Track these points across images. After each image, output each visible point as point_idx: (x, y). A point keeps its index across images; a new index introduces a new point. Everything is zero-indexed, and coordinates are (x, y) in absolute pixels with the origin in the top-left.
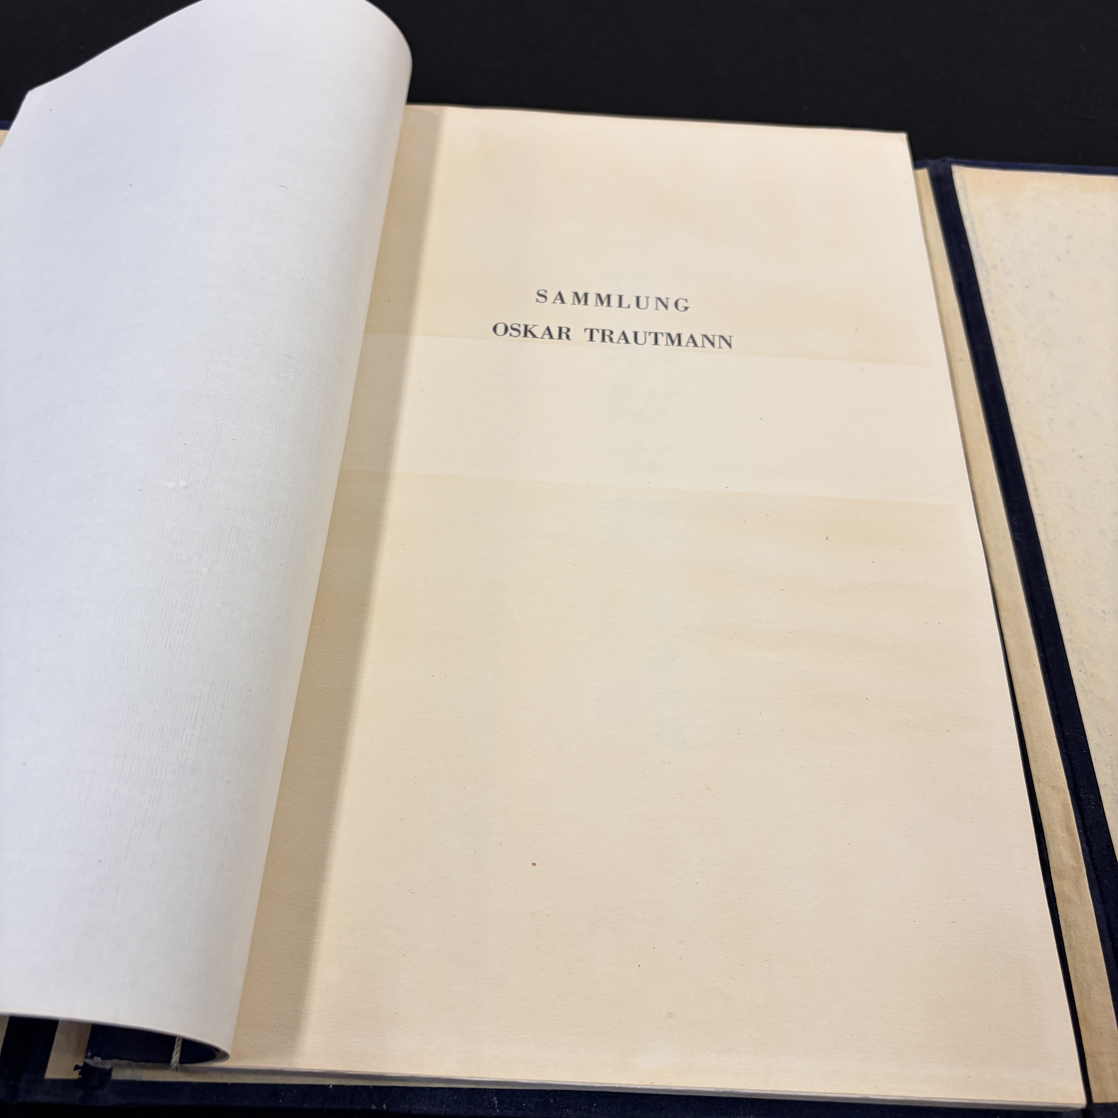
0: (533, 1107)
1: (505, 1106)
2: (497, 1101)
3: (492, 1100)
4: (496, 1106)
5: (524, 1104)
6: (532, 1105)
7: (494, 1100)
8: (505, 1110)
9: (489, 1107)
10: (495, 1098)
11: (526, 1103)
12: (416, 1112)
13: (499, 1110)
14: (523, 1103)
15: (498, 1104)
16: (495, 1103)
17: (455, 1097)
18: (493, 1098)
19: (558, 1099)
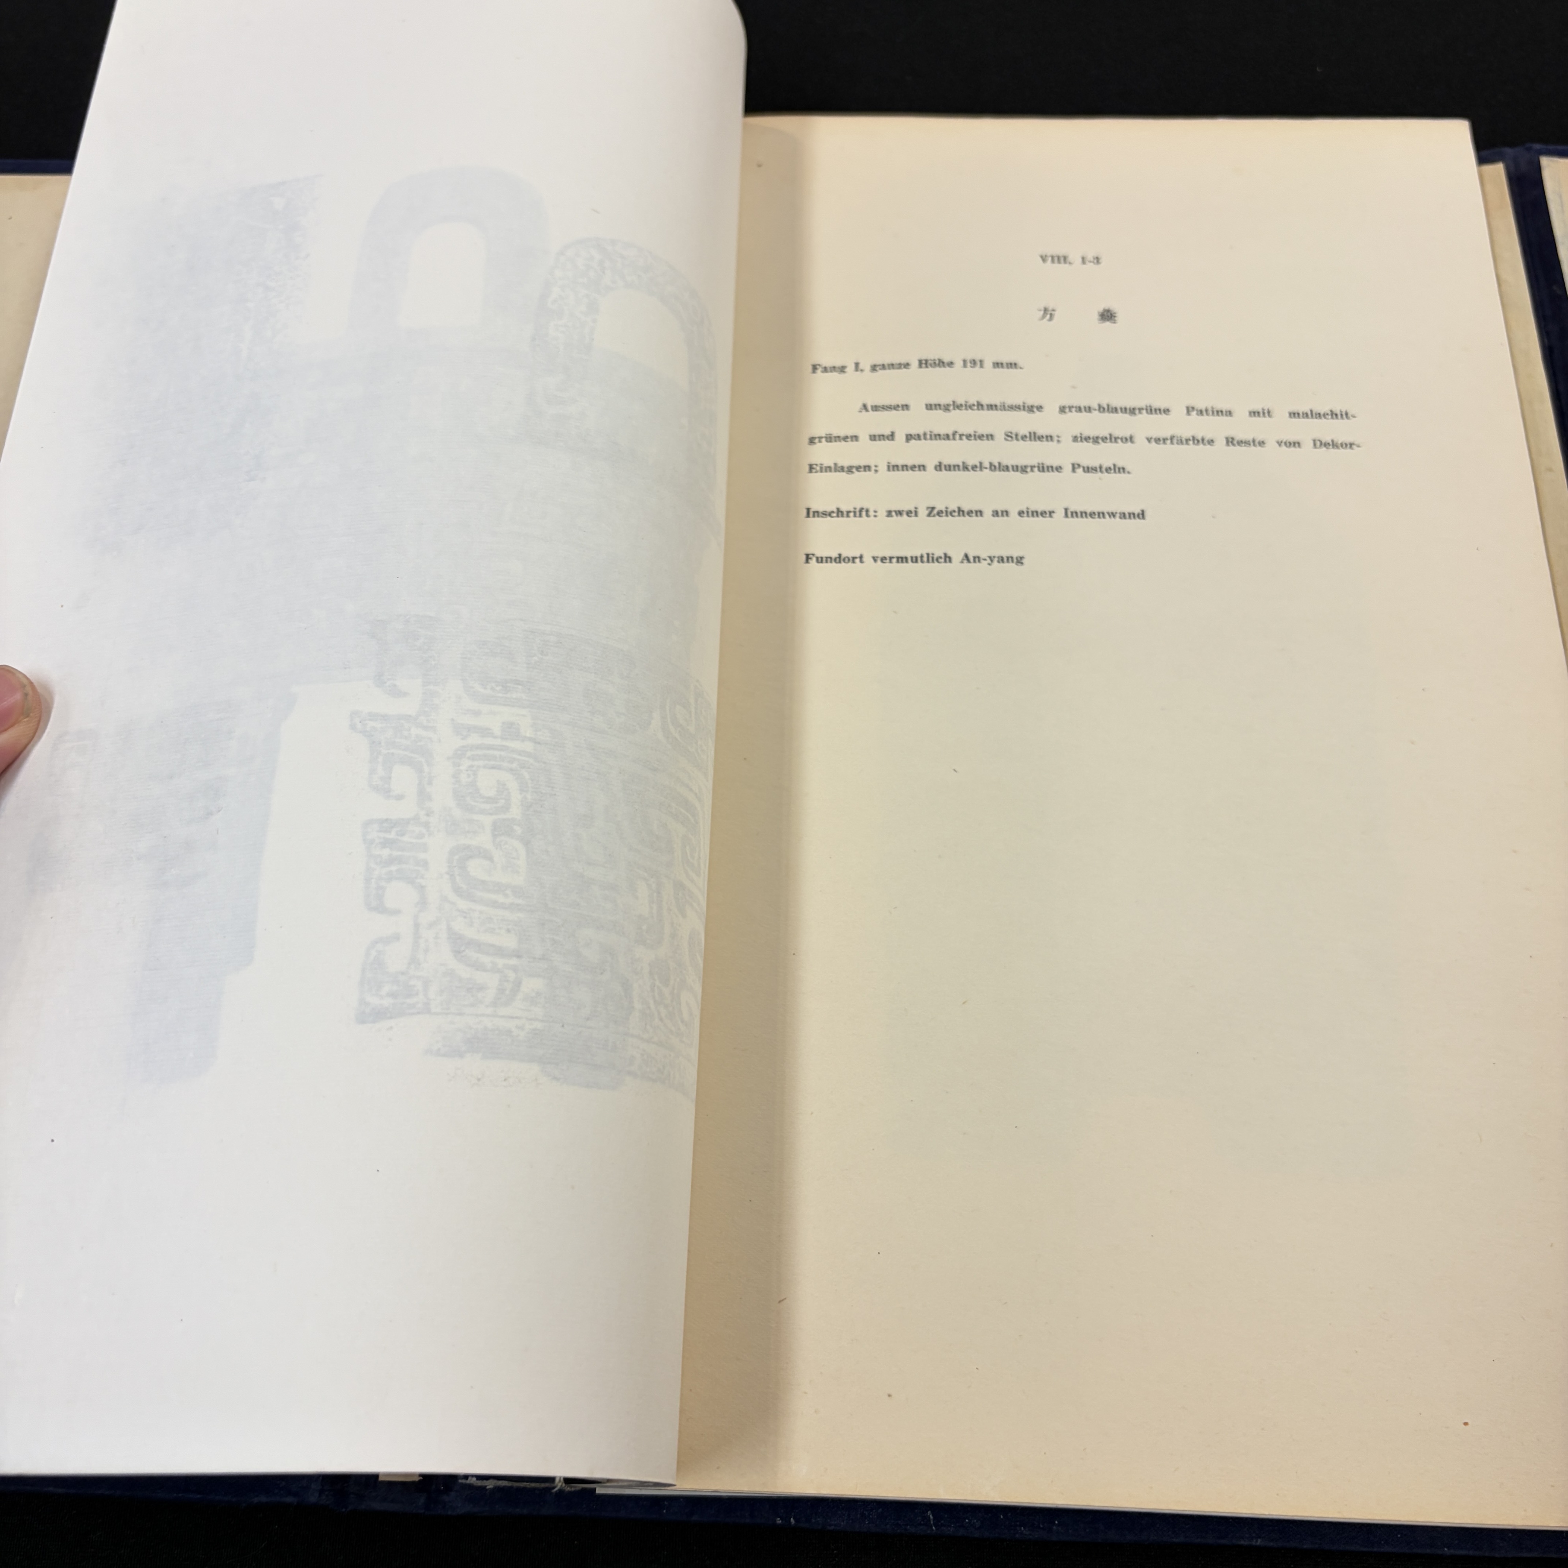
0: (978, 1524)
1: (942, 1522)
2: (933, 1515)
3: (926, 1515)
4: (932, 1522)
5: (967, 1521)
6: (977, 1522)
7: (929, 1514)
8: (943, 1528)
9: (922, 1522)
10: (929, 1512)
11: (968, 1519)
12: (832, 1528)
13: (935, 1527)
14: (965, 1519)
15: (934, 1520)
16: (929, 1517)
17: (880, 1510)
18: (927, 1512)
19: (1009, 1514)
